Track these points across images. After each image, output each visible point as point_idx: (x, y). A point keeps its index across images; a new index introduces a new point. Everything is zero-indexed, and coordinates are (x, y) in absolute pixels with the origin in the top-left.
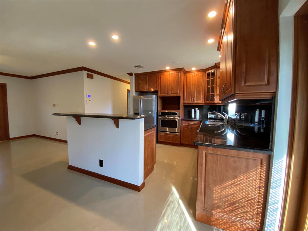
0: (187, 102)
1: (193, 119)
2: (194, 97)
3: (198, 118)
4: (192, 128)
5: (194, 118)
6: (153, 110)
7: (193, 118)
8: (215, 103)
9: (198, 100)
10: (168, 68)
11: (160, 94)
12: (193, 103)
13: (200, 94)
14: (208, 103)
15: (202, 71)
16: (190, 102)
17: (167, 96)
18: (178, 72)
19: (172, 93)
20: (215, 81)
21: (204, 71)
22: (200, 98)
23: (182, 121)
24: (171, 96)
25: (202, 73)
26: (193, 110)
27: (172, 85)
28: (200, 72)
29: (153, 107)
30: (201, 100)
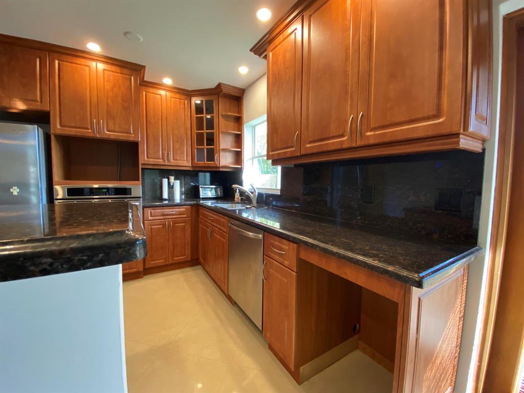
0: (152, 161)
1: (167, 202)
2: (169, 150)
3: (178, 198)
4: (174, 223)
5: (169, 200)
6: (32, 181)
7: (166, 200)
8: (217, 167)
9: (178, 158)
10: (94, 47)
11: (57, 127)
12: (167, 163)
13: (182, 145)
14: (200, 165)
15: (184, 94)
16: (160, 161)
17: (92, 135)
18: (126, 71)
19: (109, 129)
20: (216, 121)
21: (188, 94)
22: (183, 152)
23: (145, 209)
24: (104, 137)
25: (183, 97)
26: (165, 181)
27: (108, 105)
28: (178, 93)
29: (32, 169)
30: (185, 159)
